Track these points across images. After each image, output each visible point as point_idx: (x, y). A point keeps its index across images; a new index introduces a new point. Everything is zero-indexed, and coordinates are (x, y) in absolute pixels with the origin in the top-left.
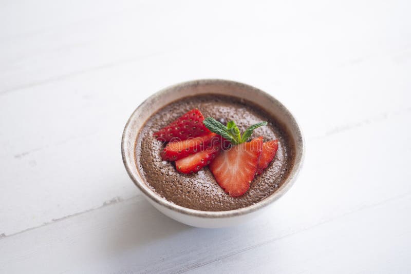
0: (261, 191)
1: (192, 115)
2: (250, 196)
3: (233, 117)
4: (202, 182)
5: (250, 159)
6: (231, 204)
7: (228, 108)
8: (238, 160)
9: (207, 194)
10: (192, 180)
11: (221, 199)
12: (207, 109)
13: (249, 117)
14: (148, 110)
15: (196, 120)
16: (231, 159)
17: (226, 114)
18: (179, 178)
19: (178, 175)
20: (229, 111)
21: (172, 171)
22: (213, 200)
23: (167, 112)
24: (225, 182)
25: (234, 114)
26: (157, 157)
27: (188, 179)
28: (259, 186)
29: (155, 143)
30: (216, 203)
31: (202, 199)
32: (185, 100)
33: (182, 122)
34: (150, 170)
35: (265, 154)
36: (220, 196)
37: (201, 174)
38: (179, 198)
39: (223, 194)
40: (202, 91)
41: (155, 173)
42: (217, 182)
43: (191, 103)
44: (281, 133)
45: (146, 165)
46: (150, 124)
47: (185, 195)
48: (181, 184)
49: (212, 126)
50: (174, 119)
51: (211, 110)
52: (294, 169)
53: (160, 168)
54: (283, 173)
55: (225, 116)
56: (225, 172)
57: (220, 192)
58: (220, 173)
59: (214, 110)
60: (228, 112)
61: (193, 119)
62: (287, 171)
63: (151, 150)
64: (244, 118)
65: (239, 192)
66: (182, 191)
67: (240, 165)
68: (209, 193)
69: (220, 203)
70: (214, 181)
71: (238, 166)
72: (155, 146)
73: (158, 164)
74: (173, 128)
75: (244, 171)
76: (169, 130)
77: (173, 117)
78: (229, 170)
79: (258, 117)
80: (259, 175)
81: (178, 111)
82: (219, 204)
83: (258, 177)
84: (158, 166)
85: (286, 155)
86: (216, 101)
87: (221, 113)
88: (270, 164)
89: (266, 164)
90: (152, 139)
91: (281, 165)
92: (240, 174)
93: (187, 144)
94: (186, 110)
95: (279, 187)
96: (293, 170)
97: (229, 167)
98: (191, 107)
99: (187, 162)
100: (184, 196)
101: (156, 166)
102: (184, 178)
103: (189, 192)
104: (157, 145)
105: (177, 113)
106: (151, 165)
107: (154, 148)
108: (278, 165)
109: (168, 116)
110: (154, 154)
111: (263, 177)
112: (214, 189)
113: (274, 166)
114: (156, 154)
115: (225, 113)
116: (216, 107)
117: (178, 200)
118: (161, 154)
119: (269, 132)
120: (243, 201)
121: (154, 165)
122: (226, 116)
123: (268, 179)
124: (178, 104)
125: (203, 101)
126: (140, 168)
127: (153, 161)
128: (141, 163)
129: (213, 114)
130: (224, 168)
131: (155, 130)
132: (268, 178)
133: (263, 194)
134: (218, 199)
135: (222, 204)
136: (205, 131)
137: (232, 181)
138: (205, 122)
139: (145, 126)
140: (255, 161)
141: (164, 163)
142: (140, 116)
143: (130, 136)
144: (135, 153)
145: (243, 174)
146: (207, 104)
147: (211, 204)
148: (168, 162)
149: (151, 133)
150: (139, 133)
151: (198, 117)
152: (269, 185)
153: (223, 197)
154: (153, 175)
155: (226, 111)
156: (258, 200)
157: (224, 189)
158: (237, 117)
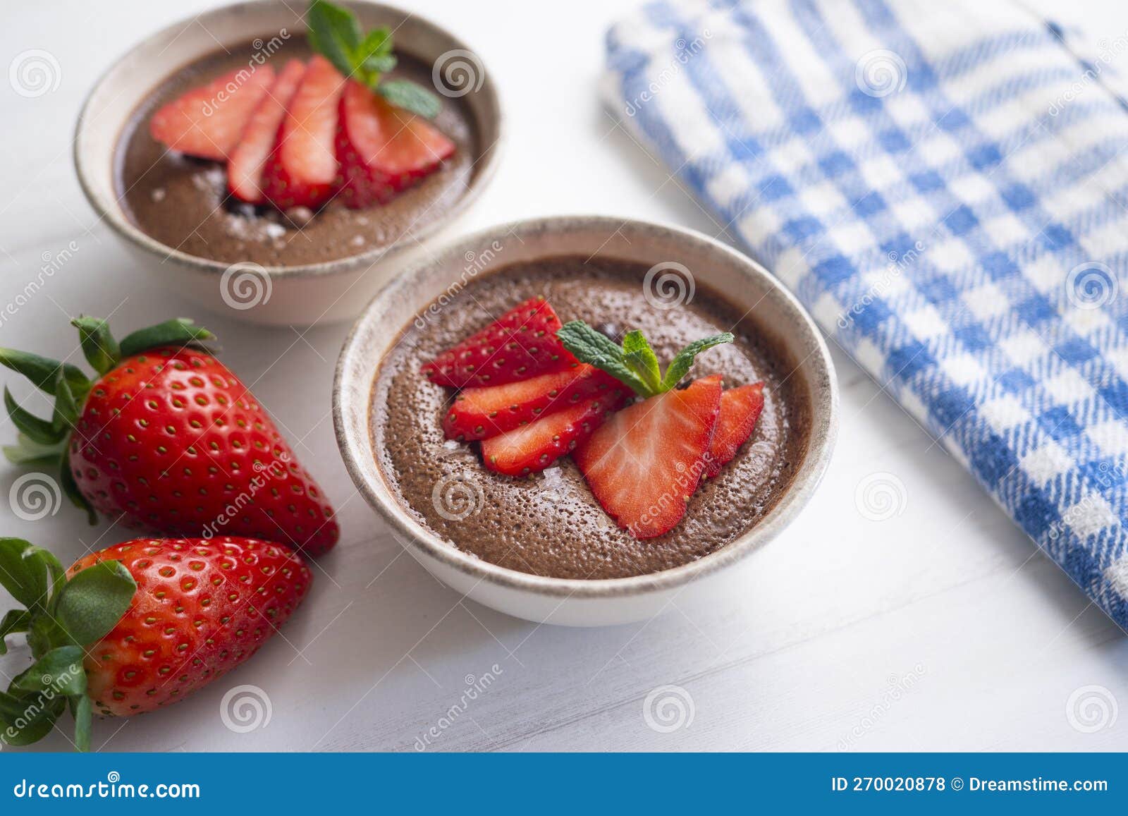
0: (715, 522)
1: (528, 314)
2: (686, 536)
3: (639, 320)
4: (556, 498)
5: (686, 436)
6: (633, 558)
7: (627, 295)
8: (654, 439)
9: (567, 530)
10: (528, 493)
11: (607, 546)
12: (569, 299)
13: (685, 319)
14: (407, 301)
15: (541, 328)
16: (636, 437)
17: (621, 313)
18: (490, 489)
19: (489, 479)
20: (628, 303)
21: (473, 469)
22: (585, 548)
23: (458, 307)
24: (619, 499)
25: (644, 311)
26: (431, 429)
27: (516, 491)
28: (711, 509)
29: (426, 390)
30: (592, 555)
31: (556, 545)
32: (508, 274)
33: (501, 333)
34: (413, 467)
35: (727, 423)
36: (606, 538)
37: (553, 475)
38: (491, 542)
39: (612, 532)
40: (554, 248)
41: (425, 474)
42: (596, 498)
43: (526, 282)
44: (773, 366)
45: (400, 452)
46: (412, 340)
47: (508, 535)
48: (497, 505)
49: (582, 345)
50: (478, 326)
51: (580, 300)
52: (806, 462)
53: (440, 460)
54: (776, 473)
55: (617, 316)
56: (619, 471)
57: (601, 525)
58: (605, 474)
59: (588, 302)
60: (625, 307)
61: (530, 326)
62: (789, 466)
63: (414, 410)
64: (671, 323)
65: (656, 525)
66: (499, 522)
67: (659, 453)
68: (573, 527)
69: (605, 555)
70: (587, 495)
71: (653, 456)
72: (427, 398)
73: (434, 450)
74: (475, 350)
75: (671, 467)
76: (463, 355)
77: (476, 320)
78: (629, 466)
79: (708, 321)
80: (712, 478)
81: (489, 304)
82: (601, 558)
83: (708, 486)
84: (433, 453)
85: (786, 424)
86: (594, 276)
87: (607, 308)
88: (742, 449)
89: (731, 448)
90: (419, 381)
91: (771, 452)
92: (657, 475)
93: (515, 393)
94: (511, 302)
95: (765, 513)
96: (804, 467)
97: (630, 457)
98: (526, 292)
99: (513, 445)
100: (504, 538)
101: (428, 455)
102: (506, 486)
103: (518, 526)
104: (430, 398)
105: (487, 310)
106: (415, 451)
107: (423, 406)
108: (763, 452)
109: (463, 318)
110: (422, 422)
111: (721, 486)
112: (586, 517)
113: (751, 455)
114: (429, 421)
115: (618, 309)
116: (592, 293)
117: (488, 549)
118: (442, 423)
119: (738, 361)
120: (666, 549)
121: (424, 451)
122: (622, 318)
123: (737, 491)
124: (488, 285)
125: (558, 277)
126: (383, 459)
127: (421, 442)
128: (388, 447)
129: (584, 312)
130: (614, 463)
131: (425, 355)
132: (737, 486)
133: (720, 530)
134: (598, 545)
135: (609, 559)
136: (561, 358)
137: (637, 496)
138: (562, 334)
139: (398, 344)
140: (701, 440)
141: (451, 445)
142: (383, 317)
143: (356, 372)
144: (370, 418)
145: (666, 475)
146: (567, 286)
147: (579, 558)
148: (462, 443)
149: (415, 366)
150: (381, 365)
151: (544, 320)
152: (738, 508)
153: (611, 538)
154: (419, 479)
155: (615, 300)
156: (708, 549)
157: (614, 517)
158: (652, 319)
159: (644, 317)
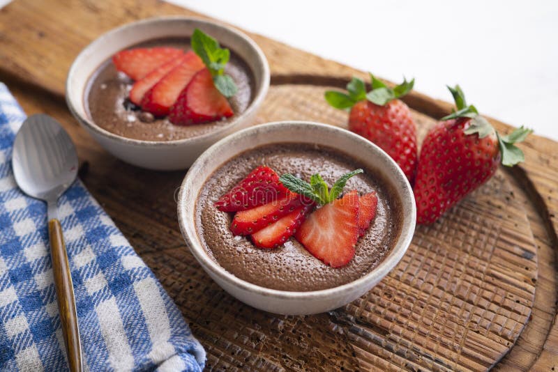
0: (368, 256)
1: (261, 174)
2: (357, 264)
3: (310, 170)
4: (293, 255)
5: (347, 219)
6: (336, 278)
7: (301, 159)
8: (331, 223)
9: (302, 269)
10: (280, 255)
11: (323, 274)
12: (275, 165)
13: (330, 167)
14: (202, 174)
15: (269, 179)
16: (321, 223)
17: (301, 168)
18: (262, 256)
19: (259, 251)
20: (303, 163)
21: (251, 248)
22: (312, 276)
23: (224, 174)
24: (322, 252)
25: (311, 166)
26: (226, 232)
27: (273, 255)
28: (365, 250)
29: (219, 215)
30: (317, 278)
31: (298, 277)
32: (244, 155)
33: (249, 184)
34: (223, 251)
35: (362, 212)
36: (320, 270)
37: (289, 245)
38: (268, 280)
39: (323, 266)
40: (264, 141)
41: (229, 253)
42: (310, 253)
43: (253, 158)
44: (375, 182)
45: (214, 245)
46: (206, 193)
47: (275, 275)
48: (267, 262)
49: (291, 184)
50: (235, 183)
51: (280, 164)
52: (404, 222)
53: (235, 246)
54: (390, 230)
55: (299, 169)
56: (319, 240)
57: (318, 265)
58: (312, 242)
59: (284, 164)
60: (302, 165)
61: (263, 179)
62: (395, 227)
63: (216, 224)
64: (325, 170)
65: (342, 260)
66: (270, 270)
67: (336, 229)
68: (304, 267)
69: (322, 277)
70: (306, 252)
71: (333, 230)
72: (221, 218)
73: (230, 241)
74: (239, 194)
75: (343, 234)
76: (233, 196)
77: (233, 179)
78: (322, 236)
79: (342, 166)
80: (361, 237)
81: (238, 171)
82: (321, 279)
83: (361, 240)
84: (230, 243)
85: (388, 207)
86: (283, 152)
87: (293, 166)
88: (372, 222)
89: (367, 222)
90: (215, 211)
91: (385, 221)
92: (337, 238)
93: (262, 211)
94: (247, 169)
95: (389, 249)
96: (404, 226)
97: (322, 232)
98: (253, 163)
99: (267, 234)
100: (274, 277)
101: (228, 244)
102: (269, 254)
103: (279, 270)
104: (222, 218)
105: (237, 175)
106: (222, 243)
107: (220, 222)
108: (381, 222)
109: (227, 180)
110: (221, 230)
111: (367, 239)
112: (309, 262)
113: (376, 224)
114: (224, 229)
115: (298, 166)
116: (285, 160)
117: (267, 283)
118: (230, 229)
119: (359, 183)
120: (349, 271)
121: (226, 243)
122: (301, 170)
123: (375, 240)
124: (236, 163)
125: (267, 154)
126: (207, 250)
127: (223, 239)
128: (208, 244)
129: (283, 169)
130: (315, 236)
131: (214, 199)
132: (374, 238)
133: (371, 260)
134: (317, 273)
135: (325, 280)
136: (282, 191)
137: (330, 248)
138: (281, 180)
139: (200, 195)
140: (354, 220)
141: (238, 238)
142: (193, 183)
143: (187, 210)
144: (197, 231)
145: (341, 237)
146: (271, 158)
147: (311, 281)
148: (243, 236)
149: (210, 203)
150: (195, 206)
151: (270, 175)
152: (377, 248)
153: (323, 269)
154: (227, 256)
155: (299, 163)
156: (368, 269)
157: (322, 260)
158: (315, 169)
159: (312, 168)
